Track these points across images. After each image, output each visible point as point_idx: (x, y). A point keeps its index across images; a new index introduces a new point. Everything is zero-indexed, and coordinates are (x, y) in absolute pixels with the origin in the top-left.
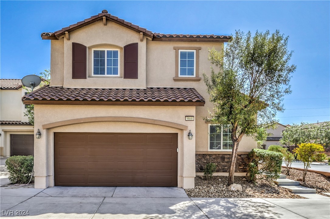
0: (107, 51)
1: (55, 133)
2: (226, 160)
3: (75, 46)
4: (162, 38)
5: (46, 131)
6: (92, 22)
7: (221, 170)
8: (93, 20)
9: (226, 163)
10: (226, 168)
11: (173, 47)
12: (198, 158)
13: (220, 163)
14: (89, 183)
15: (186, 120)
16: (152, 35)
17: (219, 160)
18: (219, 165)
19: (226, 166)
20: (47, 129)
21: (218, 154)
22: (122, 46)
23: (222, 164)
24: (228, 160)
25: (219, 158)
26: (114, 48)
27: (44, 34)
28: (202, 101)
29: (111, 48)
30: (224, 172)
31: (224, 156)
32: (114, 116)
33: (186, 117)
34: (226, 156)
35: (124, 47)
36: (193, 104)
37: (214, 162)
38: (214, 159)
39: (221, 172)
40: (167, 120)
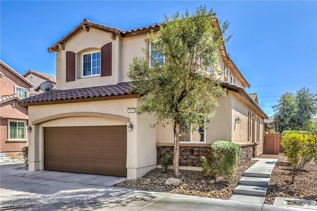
0: (93, 54)
1: (44, 128)
2: (195, 153)
3: (68, 53)
4: (132, 33)
5: (35, 126)
6: (76, 31)
7: (189, 164)
8: (76, 30)
9: (195, 156)
10: (195, 161)
11: (144, 39)
12: (167, 150)
13: (188, 156)
14: (65, 169)
15: (128, 113)
16: (119, 33)
17: (188, 153)
18: (188, 158)
19: (195, 160)
20: (35, 124)
21: (187, 147)
22: (99, 48)
23: (191, 157)
24: (197, 153)
25: (187, 151)
26: (97, 50)
27: (49, 48)
28: (136, 93)
29: (95, 51)
30: (192, 166)
31: (193, 148)
32: (75, 112)
33: (128, 109)
34: (195, 149)
35: (101, 48)
36: (130, 97)
37: (183, 155)
38: (183, 152)
39: (190, 166)
40: (113, 114)
